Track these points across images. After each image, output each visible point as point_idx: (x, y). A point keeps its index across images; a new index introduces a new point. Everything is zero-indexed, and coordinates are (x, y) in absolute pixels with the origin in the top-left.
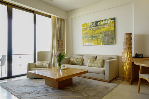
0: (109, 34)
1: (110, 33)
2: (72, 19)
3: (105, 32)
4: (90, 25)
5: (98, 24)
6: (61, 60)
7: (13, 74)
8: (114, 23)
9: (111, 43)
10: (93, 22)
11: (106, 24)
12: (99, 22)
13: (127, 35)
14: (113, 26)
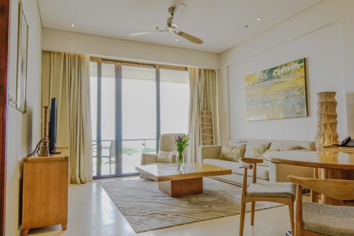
0: (295, 95)
1: (295, 92)
2: (228, 67)
3: (287, 91)
4: (259, 78)
5: (274, 74)
6: (183, 149)
7: (124, 172)
8: (303, 69)
9: (299, 113)
10: (264, 72)
11: (289, 73)
12: (275, 71)
13: (321, 96)
14: (301, 77)
